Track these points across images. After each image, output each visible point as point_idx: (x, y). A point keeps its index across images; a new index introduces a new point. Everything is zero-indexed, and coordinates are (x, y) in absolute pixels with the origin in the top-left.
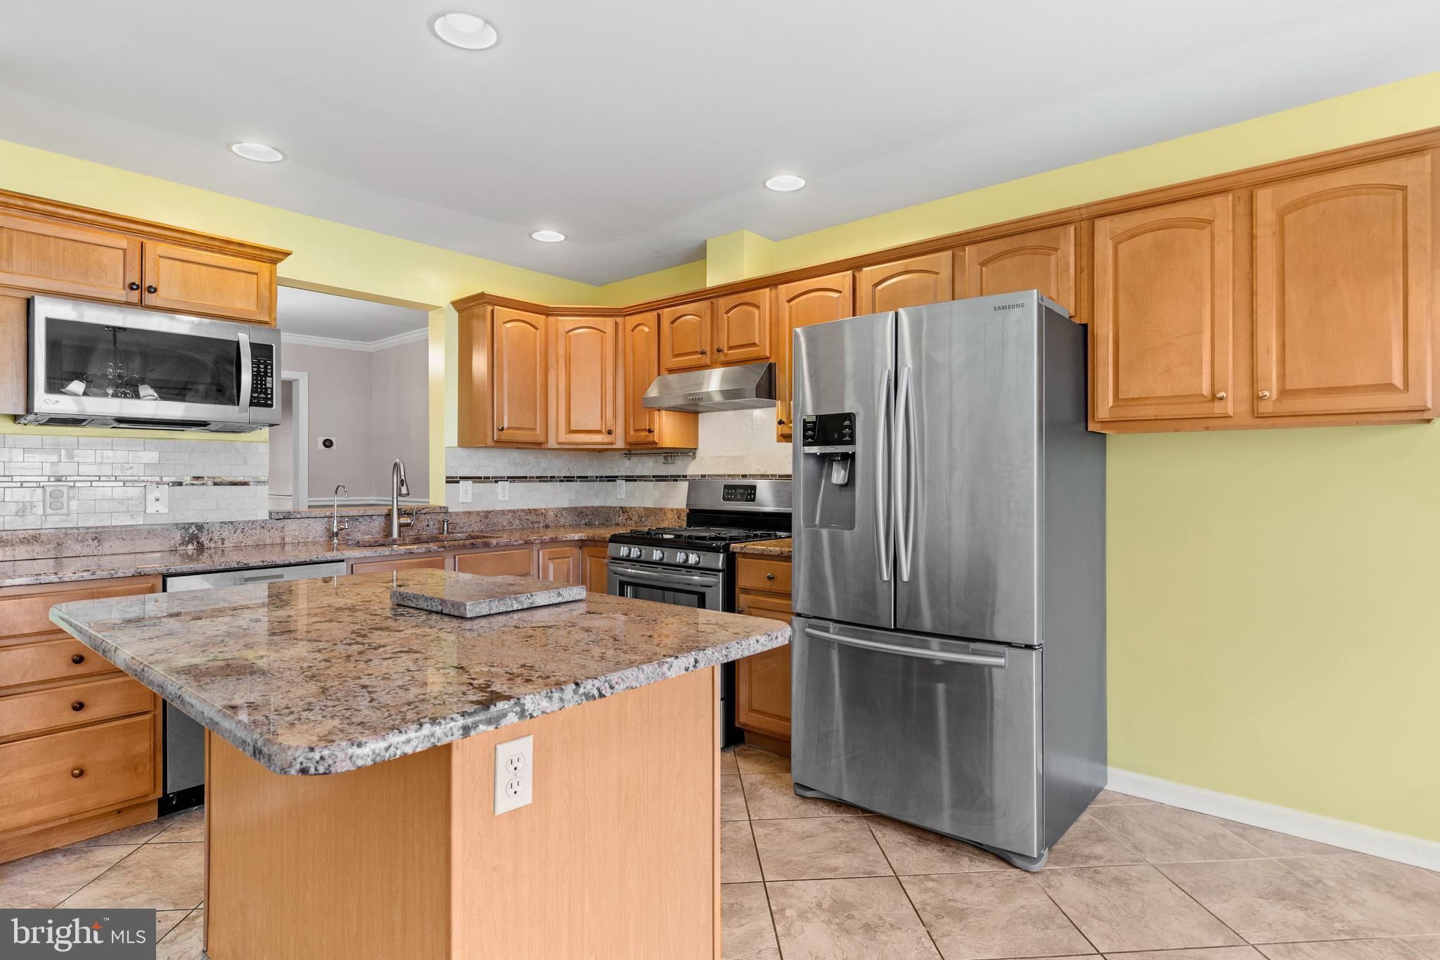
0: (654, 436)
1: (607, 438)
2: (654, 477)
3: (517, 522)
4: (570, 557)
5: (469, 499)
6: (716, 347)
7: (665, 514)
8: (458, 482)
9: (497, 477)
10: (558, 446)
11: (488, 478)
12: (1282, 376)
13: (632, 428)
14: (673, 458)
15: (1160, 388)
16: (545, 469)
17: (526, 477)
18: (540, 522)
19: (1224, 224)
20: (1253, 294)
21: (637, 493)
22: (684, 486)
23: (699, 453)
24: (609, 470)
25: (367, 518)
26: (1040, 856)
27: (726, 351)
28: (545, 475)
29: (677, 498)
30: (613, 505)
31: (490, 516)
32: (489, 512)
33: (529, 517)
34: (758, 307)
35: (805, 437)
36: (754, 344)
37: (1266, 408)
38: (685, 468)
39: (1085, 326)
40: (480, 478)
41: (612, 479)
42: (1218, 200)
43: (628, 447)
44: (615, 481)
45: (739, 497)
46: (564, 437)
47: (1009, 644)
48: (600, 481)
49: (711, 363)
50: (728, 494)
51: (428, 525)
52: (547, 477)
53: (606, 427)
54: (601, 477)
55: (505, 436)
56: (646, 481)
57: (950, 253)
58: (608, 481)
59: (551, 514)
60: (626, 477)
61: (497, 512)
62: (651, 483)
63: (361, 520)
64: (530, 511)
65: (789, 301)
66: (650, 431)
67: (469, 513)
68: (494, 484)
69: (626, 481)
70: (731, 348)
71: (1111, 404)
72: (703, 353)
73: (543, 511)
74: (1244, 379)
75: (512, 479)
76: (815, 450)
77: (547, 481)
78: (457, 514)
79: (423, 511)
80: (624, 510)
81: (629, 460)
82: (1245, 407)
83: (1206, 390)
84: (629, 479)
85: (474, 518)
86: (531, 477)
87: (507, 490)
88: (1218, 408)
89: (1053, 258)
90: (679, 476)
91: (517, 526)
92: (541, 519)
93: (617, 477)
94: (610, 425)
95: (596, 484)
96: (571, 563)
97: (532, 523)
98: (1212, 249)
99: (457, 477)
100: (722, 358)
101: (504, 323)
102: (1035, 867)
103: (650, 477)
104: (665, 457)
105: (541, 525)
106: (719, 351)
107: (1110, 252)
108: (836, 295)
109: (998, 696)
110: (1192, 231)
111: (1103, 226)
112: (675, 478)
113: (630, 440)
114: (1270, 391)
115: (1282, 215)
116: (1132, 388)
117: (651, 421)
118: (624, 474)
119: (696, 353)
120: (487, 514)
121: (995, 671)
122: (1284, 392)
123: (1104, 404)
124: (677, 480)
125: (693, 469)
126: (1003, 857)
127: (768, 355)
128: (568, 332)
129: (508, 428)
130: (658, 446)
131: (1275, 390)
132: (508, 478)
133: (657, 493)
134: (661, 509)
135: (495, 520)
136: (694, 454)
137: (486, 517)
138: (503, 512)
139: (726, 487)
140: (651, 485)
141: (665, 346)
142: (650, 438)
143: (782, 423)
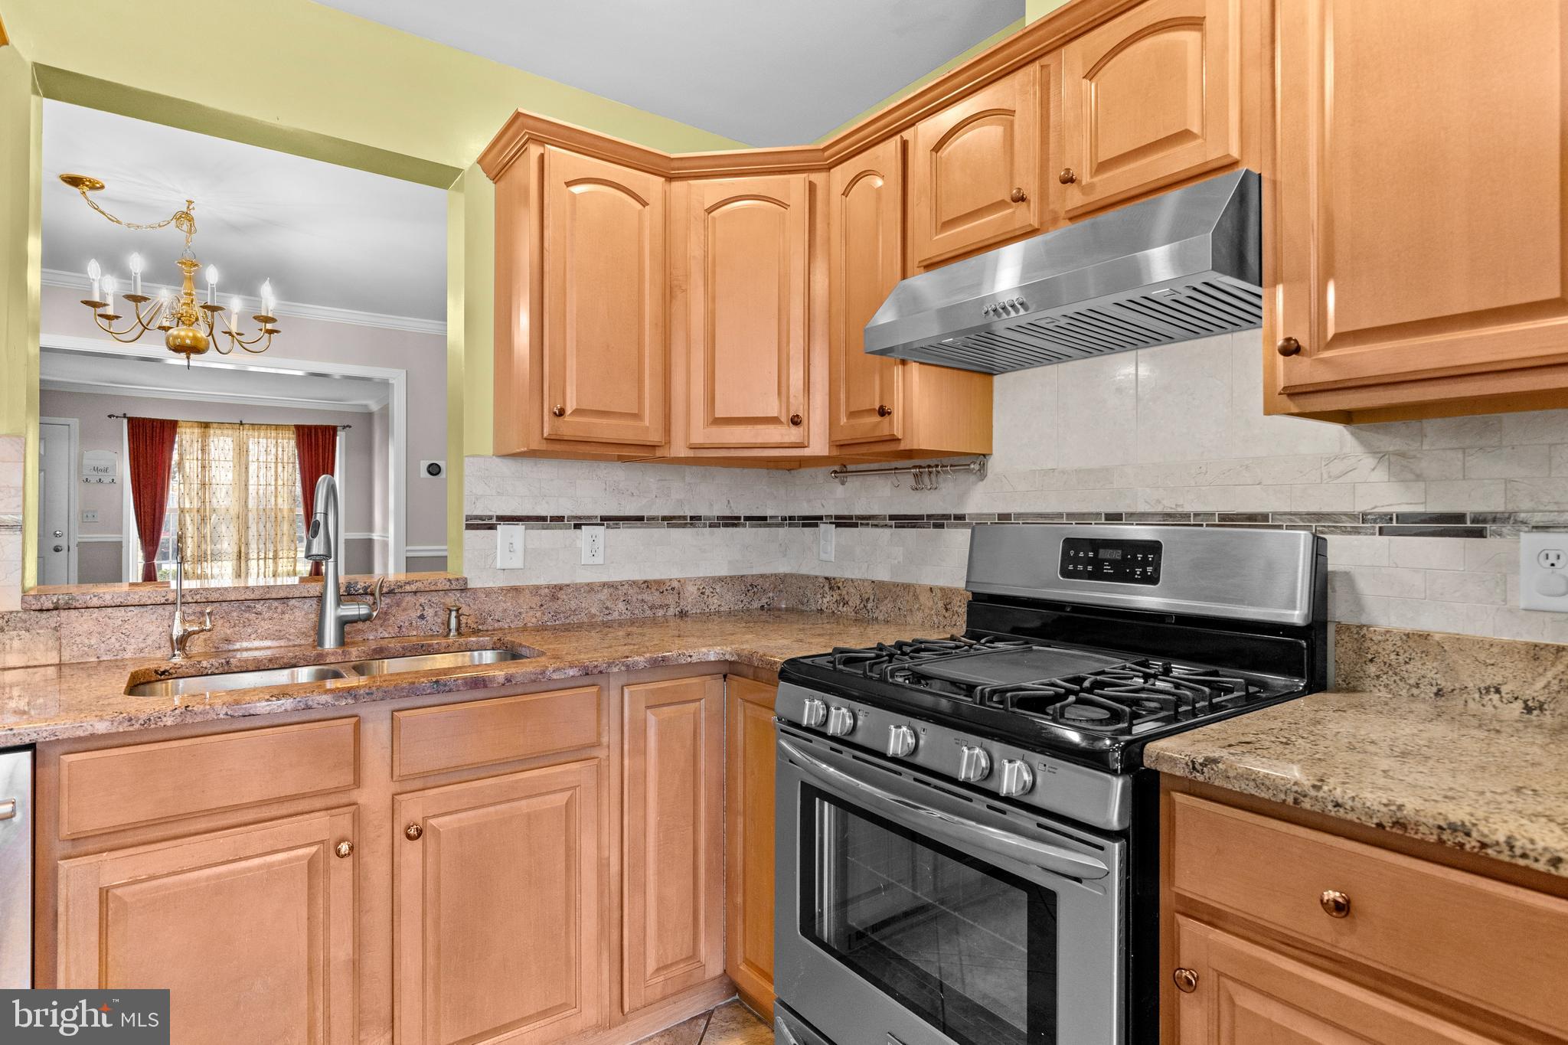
0: (891, 423)
1: (793, 434)
2: (892, 517)
3: (621, 606)
4: (699, 700)
5: (517, 562)
6: (1055, 175)
7: (916, 597)
8: (492, 527)
9: (580, 518)
10: (691, 454)
11: (561, 519)
13: (843, 408)
14: (933, 477)
16: (680, 502)
17: (640, 519)
18: (668, 606)
21: (858, 552)
22: (959, 539)
23: (995, 464)
24: (805, 504)
25: (276, 604)
27: (1086, 179)
28: (682, 514)
29: (945, 567)
30: (813, 573)
31: (562, 595)
32: (561, 588)
33: (645, 597)
34: (1195, 23)
36: (1185, 135)
38: (962, 498)
40: (543, 519)
41: (811, 521)
43: (835, 453)
44: (816, 525)
45: (1107, 569)
46: (701, 434)
48: (790, 525)
49: (1042, 224)
50: (1076, 560)
51: (422, 617)
52: (685, 518)
53: (788, 410)
54: (791, 518)
55: (570, 427)
56: (876, 526)
58: (804, 525)
59: (691, 590)
60: (837, 517)
61: (577, 587)
62: (887, 531)
63: (259, 606)
64: (647, 585)
66: (883, 412)
67: (516, 590)
68: (572, 532)
69: (838, 525)
70: (1102, 167)
72: (1019, 200)
73: (675, 584)
75: (610, 521)
77: (684, 526)
78: (489, 592)
79: (408, 588)
80: (832, 583)
81: (843, 483)
84: (843, 522)
85: (526, 601)
86: (652, 519)
87: (600, 541)
90: (947, 517)
91: (621, 614)
92: (671, 599)
93: (820, 518)
94: (797, 407)
95: (782, 532)
96: (703, 715)
97: (651, 608)
99: (490, 518)
100: (1075, 198)
101: (569, 184)
103: (884, 518)
104: (915, 475)
105: (671, 611)
106: (1068, 180)
112: (939, 521)
113: (843, 437)
117: (887, 388)
118: (833, 512)
119: (1000, 205)
120: (556, 591)
124: (941, 526)
125: (980, 500)
127: (1235, 153)
128: (710, 211)
129: (577, 412)
130: (903, 446)
132: (604, 519)
133: (898, 553)
134: (907, 587)
135: (573, 604)
136: (983, 466)
137: (554, 598)
138: (591, 588)
139: (1071, 544)
140: (884, 535)
141: (920, 210)
142: (884, 428)
143: (1291, 349)
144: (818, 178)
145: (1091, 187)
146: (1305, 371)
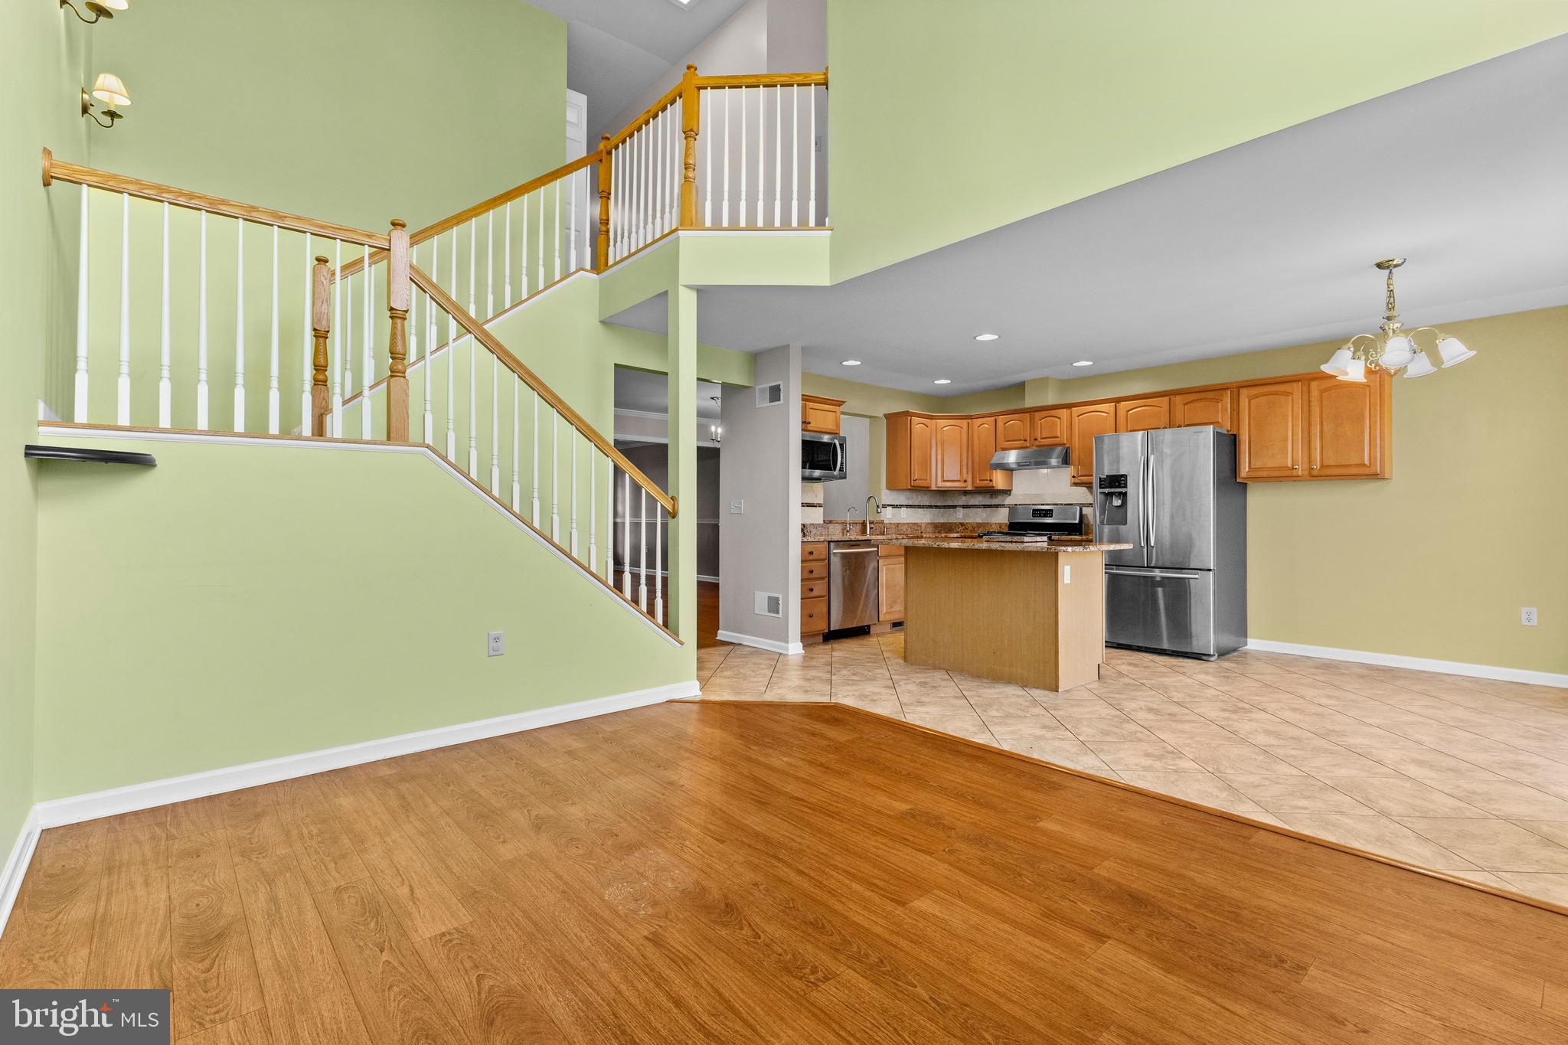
1: (964, 485)
2: (982, 505)
3: (910, 530)
5: (891, 516)
6: (1033, 438)
7: (992, 524)
8: (887, 507)
9: (901, 505)
10: (936, 489)
11: (898, 506)
12: (1322, 460)
13: (977, 479)
14: (997, 495)
15: (1270, 463)
16: (919, 501)
17: (912, 506)
18: (919, 531)
19: (1297, 395)
20: (1310, 425)
21: (971, 515)
22: (1005, 510)
23: (1014, 492)
24: (950, 502)
26: (1214, 655)
27: (1039, 440)
28: (923, 505)
29: (1002, 517)
30: (956, 521)
33: (914, 527)
34: (1059, 418)
35: (1100, 485)
36: (1058, 437)
37: (1315, 473)
38: (1004, 500)
39: (1235, 436)
40: (896, 506)
41: (954, 507)
42: (1295, 384)
43: (971, 489)
45: (1042, 515)
46: (940, 484)
47: (1200, 570)
48: (946, 508)
49: (1030, 446)
50: (1035, 514)
53: (961, 479)
54: (946, 506)
55: (916, 484)
56: (977, 508)
57: (1168, 398)
58: (951, 508)
59: (923, 526)
61: (901, 524)
64: (915, 524)
65: (1078, 416)
66: (991, 481)
67: (894, 525)
68: (901, 509)
70: (1042, 438)
71: (1247, 470)
72: (1025, 440)
73: (920, 524)
74: (1306, 460)
75: (908, 506)
76: (1107, 491)
77: (921, 508)
80: (962, 524)
81: (965, 496)
82: (1306, 473)
83: (1290, 465)
84: (964, 507)
85: (895, 528)
86: (914, 506)
87: (905, 512)
88: (1295, 473)
89: (1220, 404)
90: (1001, 505)
91: (910, 532)
92: (919, 528)
93: (957, 506)
94: (965, 477)
95: (941, 510)
97: (915, 531)
98: (1293, 405)
99: (886, 505)
100: (1037, 443)
101: (915, 425)
102: (1212, 659)
103: (980, 505)
104: (992, 494)
106: (1036, 440)
107: (1247, 404)
108: (1106, 414)
109: (1193, 591)
110: (1284, 397)
111: (1244, 392)
112: (997, 506)
113: (975, 485)
114: (1317, 466)
115: (1322, 392)
116: (1257, 464)
117: (991, 475)
118: (962, 504)
119: (1021, 440)
120: (898, 524)
121: (1191, 580)
122: (1322, 466)
123: (1244, 470)
124: (999, 507)
125: (1009, 501)
126: (1197, 656)
127: (1066, 443)
128: (942, 428)
129: (917, 480)
130: (990, 489)
131: (1318, 465)
132: (906, 506)
133: (984, 515)
134: (989, 523)
135: (901, 528)
136: (1012, 492)
137: (898, 526)
138: (904, 524)
139: (1034, 510)
140: (980, 510)
141: (1000, 436)
142: (991, 484)
143: (1074, 477)
144: (970, 421)
145: (1040, 442)
146: (1076, 480)
